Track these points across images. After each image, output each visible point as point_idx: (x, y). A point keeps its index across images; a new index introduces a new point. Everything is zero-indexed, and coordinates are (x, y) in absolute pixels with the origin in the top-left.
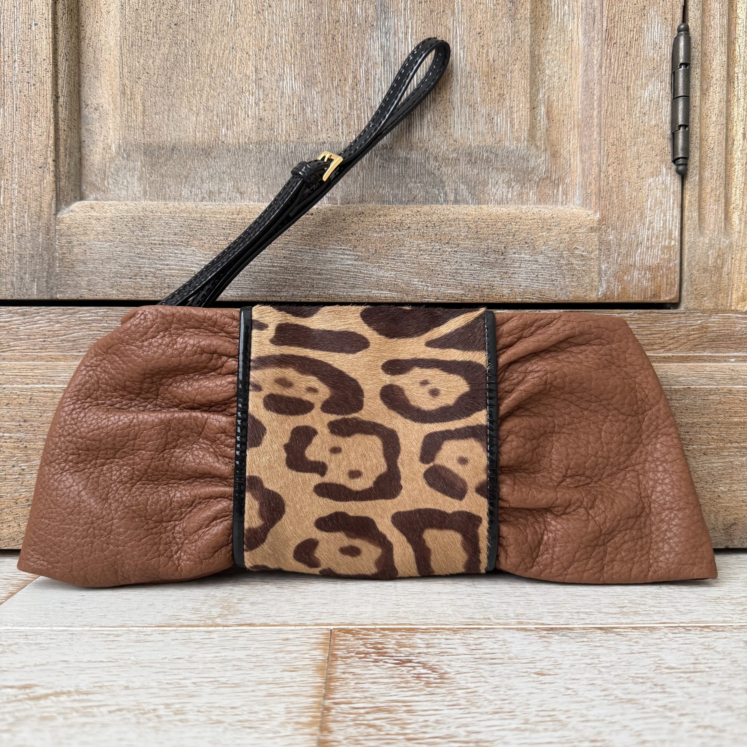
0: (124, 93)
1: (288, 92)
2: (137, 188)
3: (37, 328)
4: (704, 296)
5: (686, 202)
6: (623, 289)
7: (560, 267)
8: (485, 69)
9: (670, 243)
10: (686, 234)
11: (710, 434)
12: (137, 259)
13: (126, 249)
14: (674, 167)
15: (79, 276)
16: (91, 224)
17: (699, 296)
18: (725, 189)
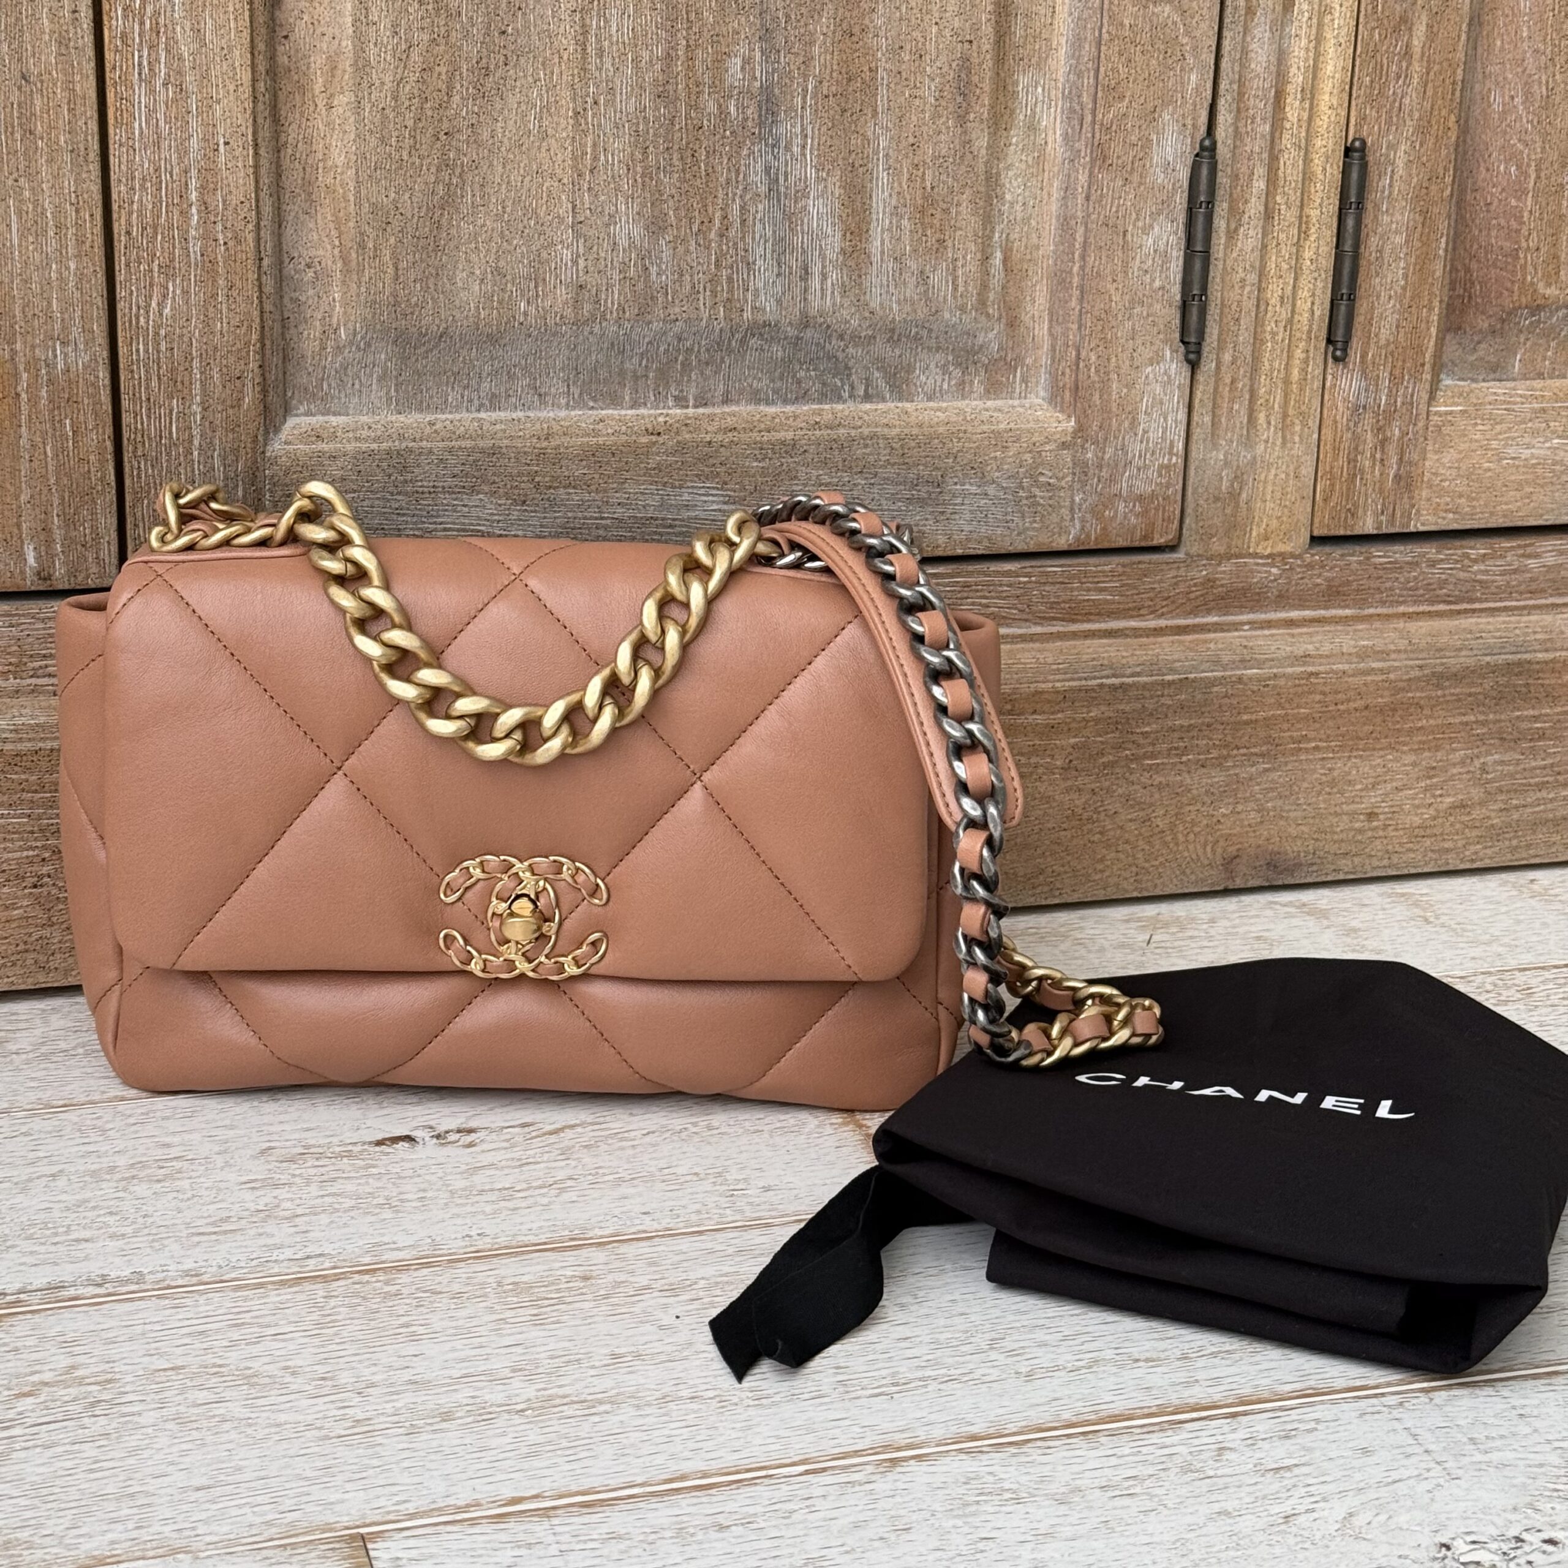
0: (362, 246)
1: (623, 242)
2: (377, 394)
4: (1212, 536)
5: (1196, 402)
6: (1104, 529)
7: (1018, 502)
8: (920, 202)
9: (1170, 460)
10: (1193, 447)
11: (1211, 739)
13: (377, 502)
14: (1182, 348)
16: (321, 464)
17: (1206, 536)
18: (1251, 379)
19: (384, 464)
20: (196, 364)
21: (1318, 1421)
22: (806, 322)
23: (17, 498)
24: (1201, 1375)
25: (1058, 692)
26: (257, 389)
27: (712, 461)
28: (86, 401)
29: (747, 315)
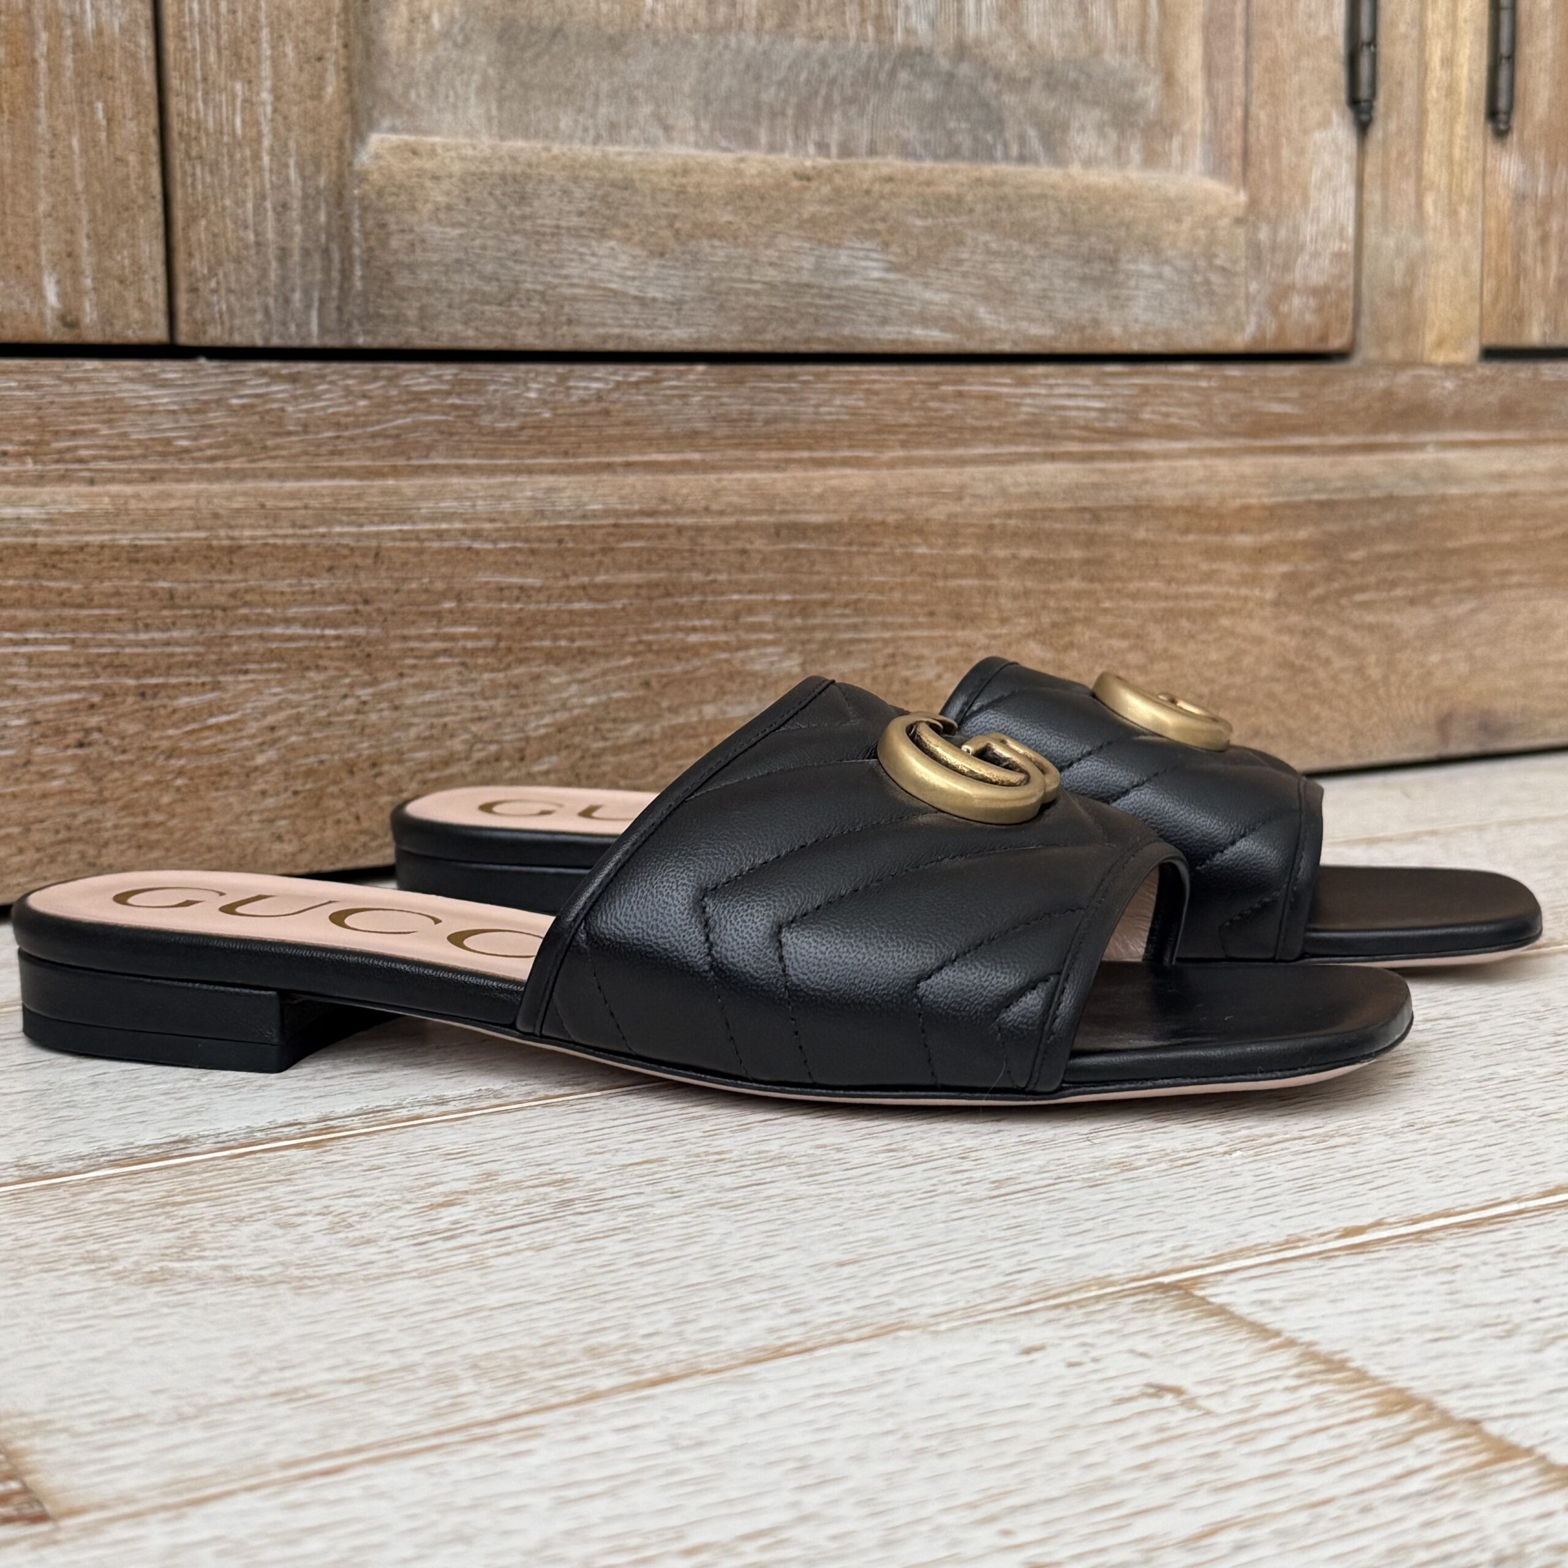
2: (474, 111)
3: (323, 408)
4: (1388, 339)
5: (1366, 178)
9: (1341, 247)
10: (1365, 232)
12: (510, 264)
13: (490, 243)
15: (403, 299)
16: (422, 187)
17: (1383, 339)
18: (1416, 154)
19: (498, 192)
20: (265, 34)
22: (961, 51)
23: (33, 208)
25: (1264, 507)
26: (343, 76)
27: (871, 215)
28: (124, 78)
29: (899, 36)
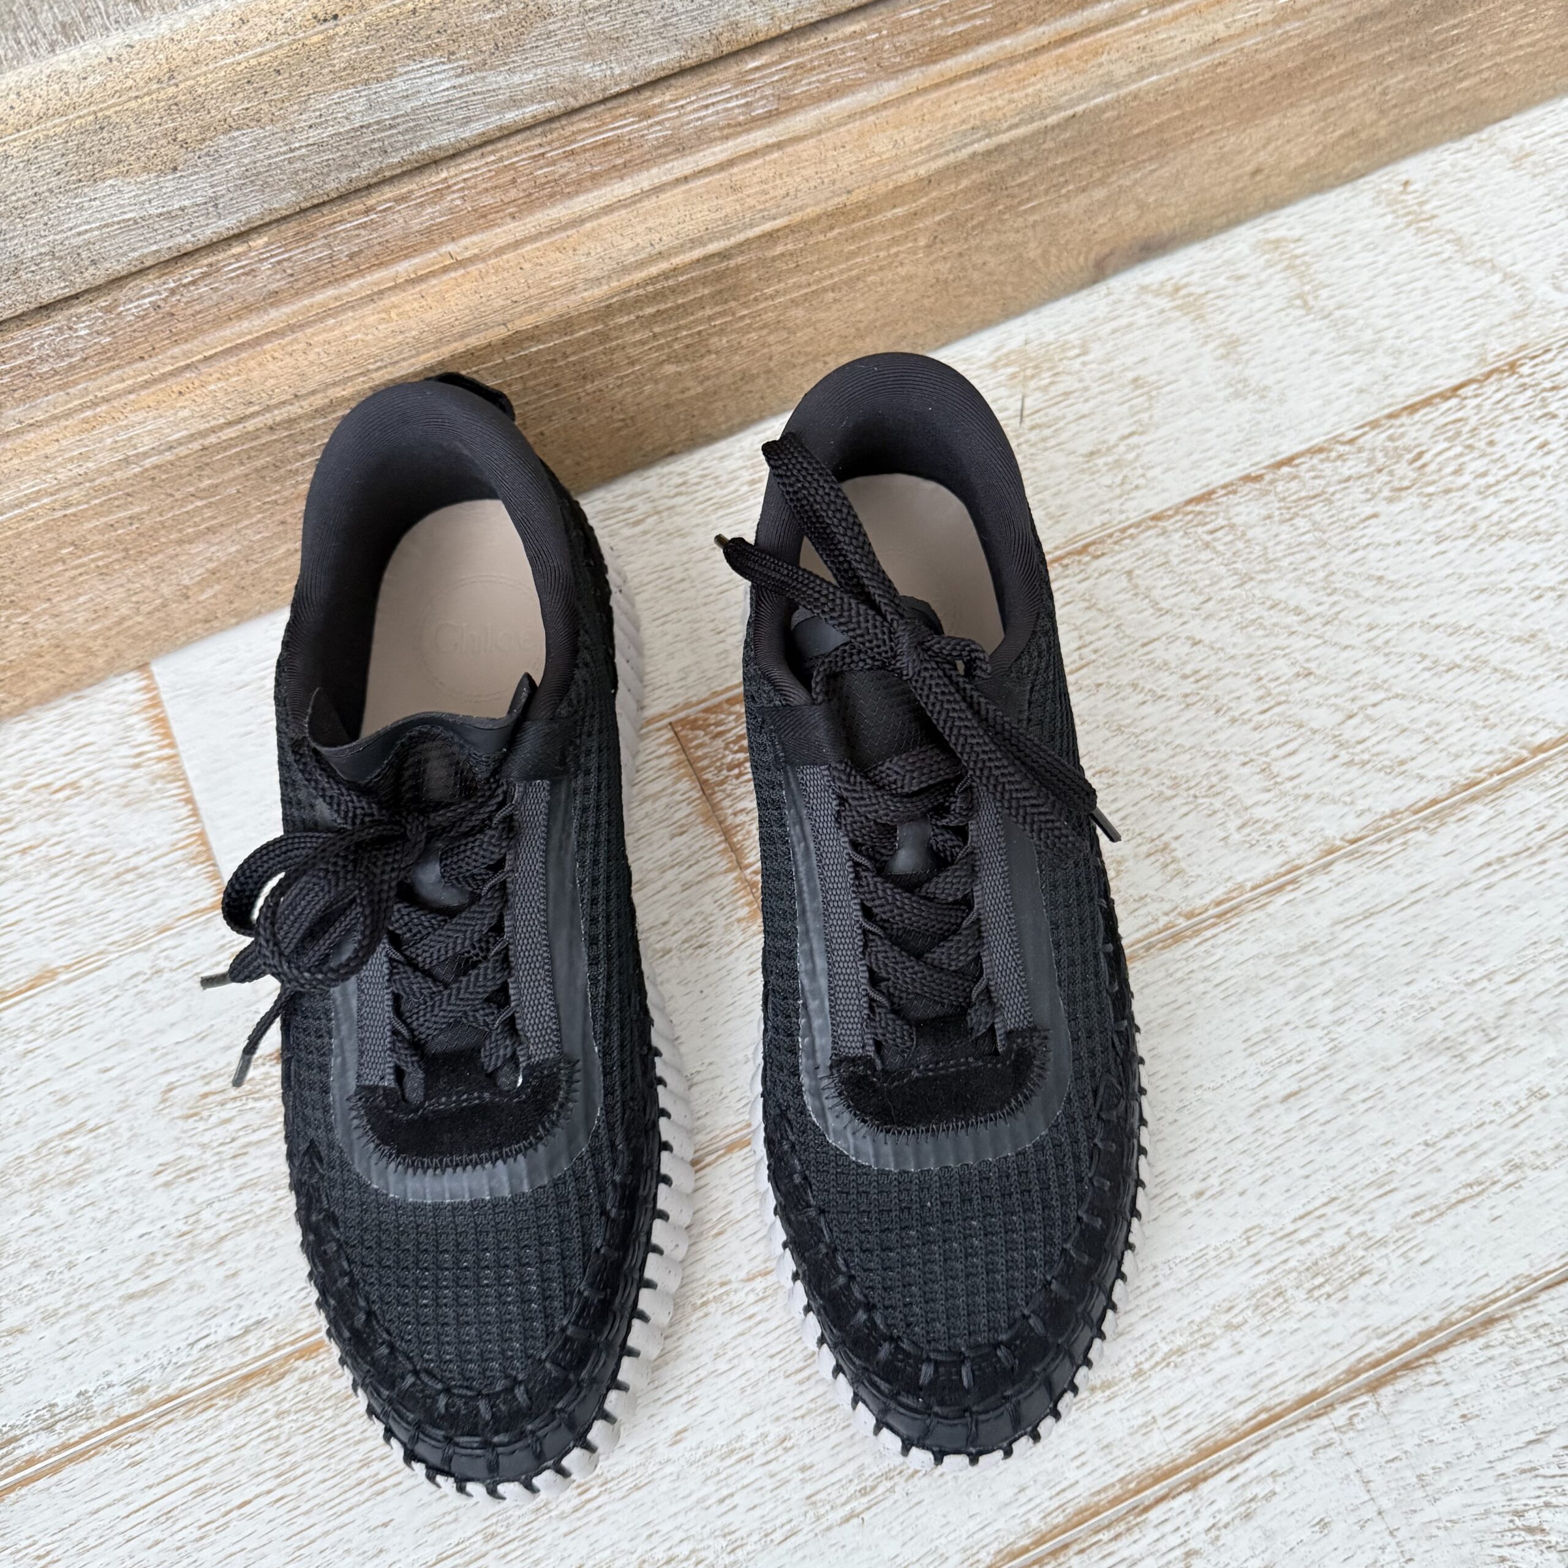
11: (1095, 164)
21: (1273, 1474)
24: (1158, 1407)
